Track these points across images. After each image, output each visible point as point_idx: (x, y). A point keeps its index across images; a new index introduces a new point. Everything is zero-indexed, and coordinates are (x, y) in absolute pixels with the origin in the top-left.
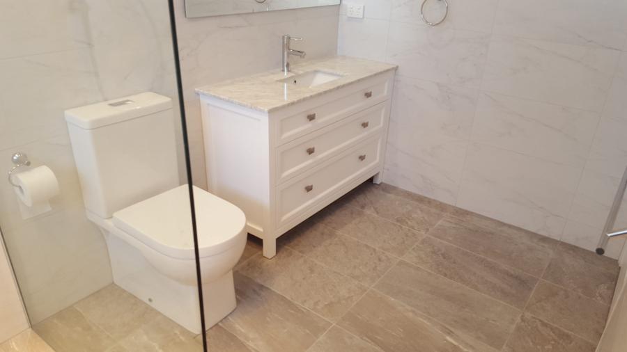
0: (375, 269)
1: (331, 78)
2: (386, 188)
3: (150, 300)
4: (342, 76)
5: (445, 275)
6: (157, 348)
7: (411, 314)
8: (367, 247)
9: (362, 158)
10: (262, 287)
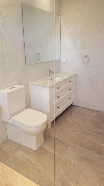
0: (79, 128)
1: (61, 78)
2: (76, 106)
3: (20, 142)
4: (64, 77)
5: (98, 128)
6: (25, 155)
7: (91, 139)
8: (75, 123)
9: (70, 98)
10: (50, 136)
